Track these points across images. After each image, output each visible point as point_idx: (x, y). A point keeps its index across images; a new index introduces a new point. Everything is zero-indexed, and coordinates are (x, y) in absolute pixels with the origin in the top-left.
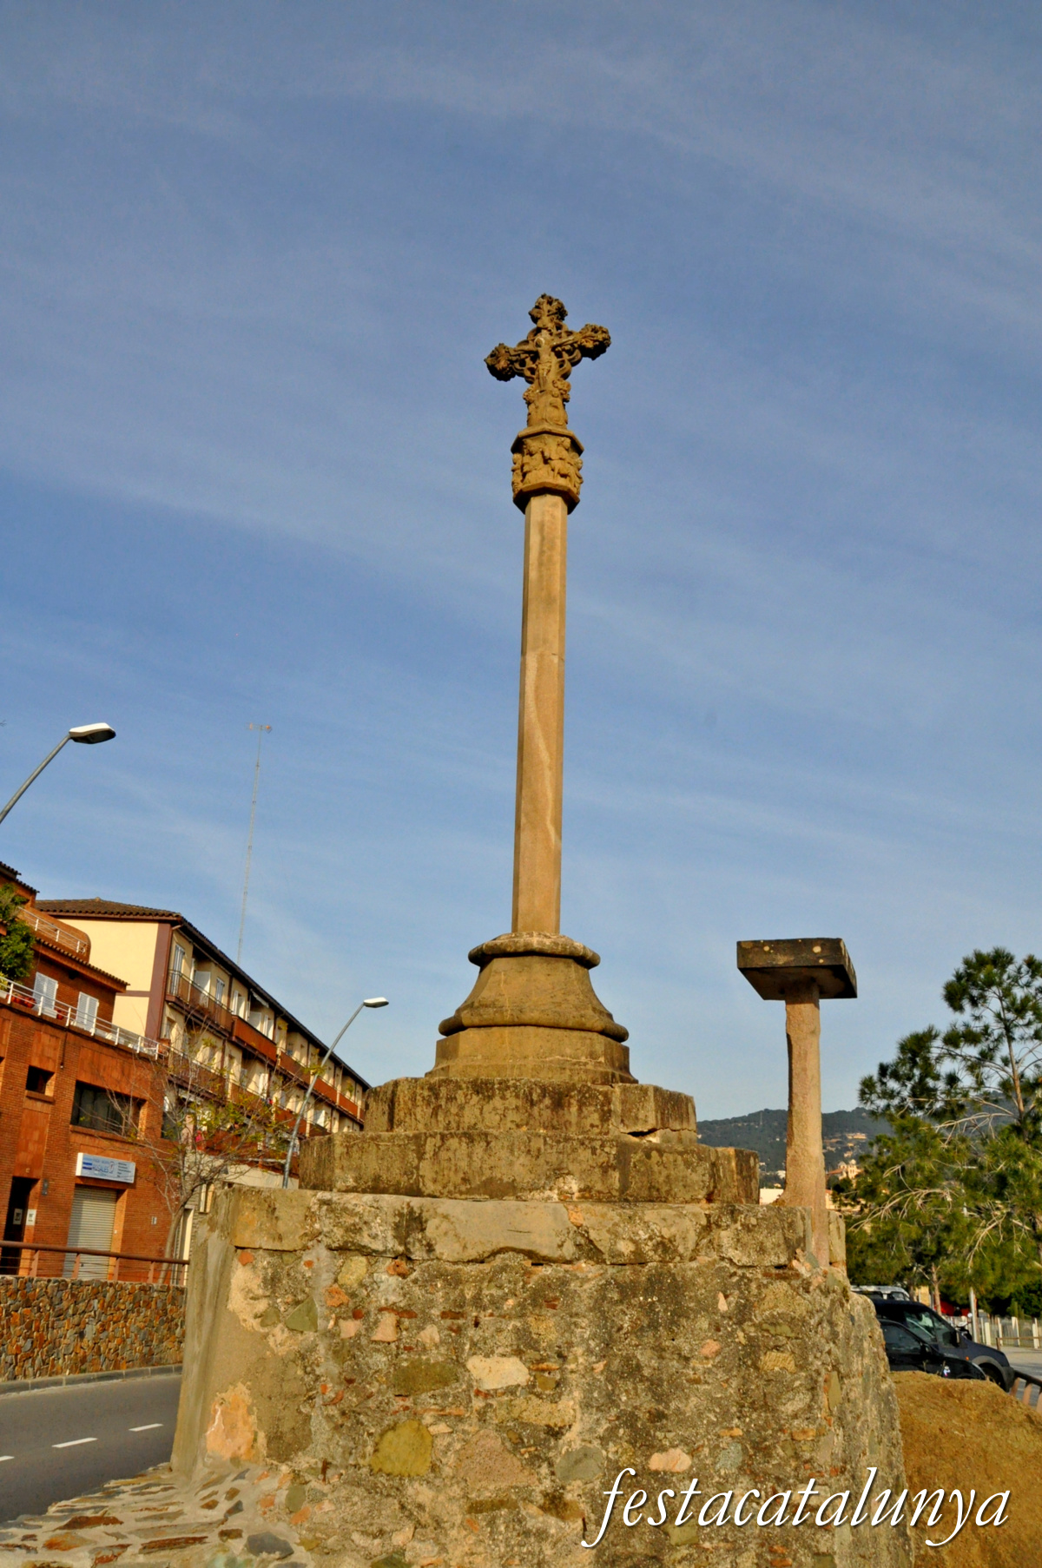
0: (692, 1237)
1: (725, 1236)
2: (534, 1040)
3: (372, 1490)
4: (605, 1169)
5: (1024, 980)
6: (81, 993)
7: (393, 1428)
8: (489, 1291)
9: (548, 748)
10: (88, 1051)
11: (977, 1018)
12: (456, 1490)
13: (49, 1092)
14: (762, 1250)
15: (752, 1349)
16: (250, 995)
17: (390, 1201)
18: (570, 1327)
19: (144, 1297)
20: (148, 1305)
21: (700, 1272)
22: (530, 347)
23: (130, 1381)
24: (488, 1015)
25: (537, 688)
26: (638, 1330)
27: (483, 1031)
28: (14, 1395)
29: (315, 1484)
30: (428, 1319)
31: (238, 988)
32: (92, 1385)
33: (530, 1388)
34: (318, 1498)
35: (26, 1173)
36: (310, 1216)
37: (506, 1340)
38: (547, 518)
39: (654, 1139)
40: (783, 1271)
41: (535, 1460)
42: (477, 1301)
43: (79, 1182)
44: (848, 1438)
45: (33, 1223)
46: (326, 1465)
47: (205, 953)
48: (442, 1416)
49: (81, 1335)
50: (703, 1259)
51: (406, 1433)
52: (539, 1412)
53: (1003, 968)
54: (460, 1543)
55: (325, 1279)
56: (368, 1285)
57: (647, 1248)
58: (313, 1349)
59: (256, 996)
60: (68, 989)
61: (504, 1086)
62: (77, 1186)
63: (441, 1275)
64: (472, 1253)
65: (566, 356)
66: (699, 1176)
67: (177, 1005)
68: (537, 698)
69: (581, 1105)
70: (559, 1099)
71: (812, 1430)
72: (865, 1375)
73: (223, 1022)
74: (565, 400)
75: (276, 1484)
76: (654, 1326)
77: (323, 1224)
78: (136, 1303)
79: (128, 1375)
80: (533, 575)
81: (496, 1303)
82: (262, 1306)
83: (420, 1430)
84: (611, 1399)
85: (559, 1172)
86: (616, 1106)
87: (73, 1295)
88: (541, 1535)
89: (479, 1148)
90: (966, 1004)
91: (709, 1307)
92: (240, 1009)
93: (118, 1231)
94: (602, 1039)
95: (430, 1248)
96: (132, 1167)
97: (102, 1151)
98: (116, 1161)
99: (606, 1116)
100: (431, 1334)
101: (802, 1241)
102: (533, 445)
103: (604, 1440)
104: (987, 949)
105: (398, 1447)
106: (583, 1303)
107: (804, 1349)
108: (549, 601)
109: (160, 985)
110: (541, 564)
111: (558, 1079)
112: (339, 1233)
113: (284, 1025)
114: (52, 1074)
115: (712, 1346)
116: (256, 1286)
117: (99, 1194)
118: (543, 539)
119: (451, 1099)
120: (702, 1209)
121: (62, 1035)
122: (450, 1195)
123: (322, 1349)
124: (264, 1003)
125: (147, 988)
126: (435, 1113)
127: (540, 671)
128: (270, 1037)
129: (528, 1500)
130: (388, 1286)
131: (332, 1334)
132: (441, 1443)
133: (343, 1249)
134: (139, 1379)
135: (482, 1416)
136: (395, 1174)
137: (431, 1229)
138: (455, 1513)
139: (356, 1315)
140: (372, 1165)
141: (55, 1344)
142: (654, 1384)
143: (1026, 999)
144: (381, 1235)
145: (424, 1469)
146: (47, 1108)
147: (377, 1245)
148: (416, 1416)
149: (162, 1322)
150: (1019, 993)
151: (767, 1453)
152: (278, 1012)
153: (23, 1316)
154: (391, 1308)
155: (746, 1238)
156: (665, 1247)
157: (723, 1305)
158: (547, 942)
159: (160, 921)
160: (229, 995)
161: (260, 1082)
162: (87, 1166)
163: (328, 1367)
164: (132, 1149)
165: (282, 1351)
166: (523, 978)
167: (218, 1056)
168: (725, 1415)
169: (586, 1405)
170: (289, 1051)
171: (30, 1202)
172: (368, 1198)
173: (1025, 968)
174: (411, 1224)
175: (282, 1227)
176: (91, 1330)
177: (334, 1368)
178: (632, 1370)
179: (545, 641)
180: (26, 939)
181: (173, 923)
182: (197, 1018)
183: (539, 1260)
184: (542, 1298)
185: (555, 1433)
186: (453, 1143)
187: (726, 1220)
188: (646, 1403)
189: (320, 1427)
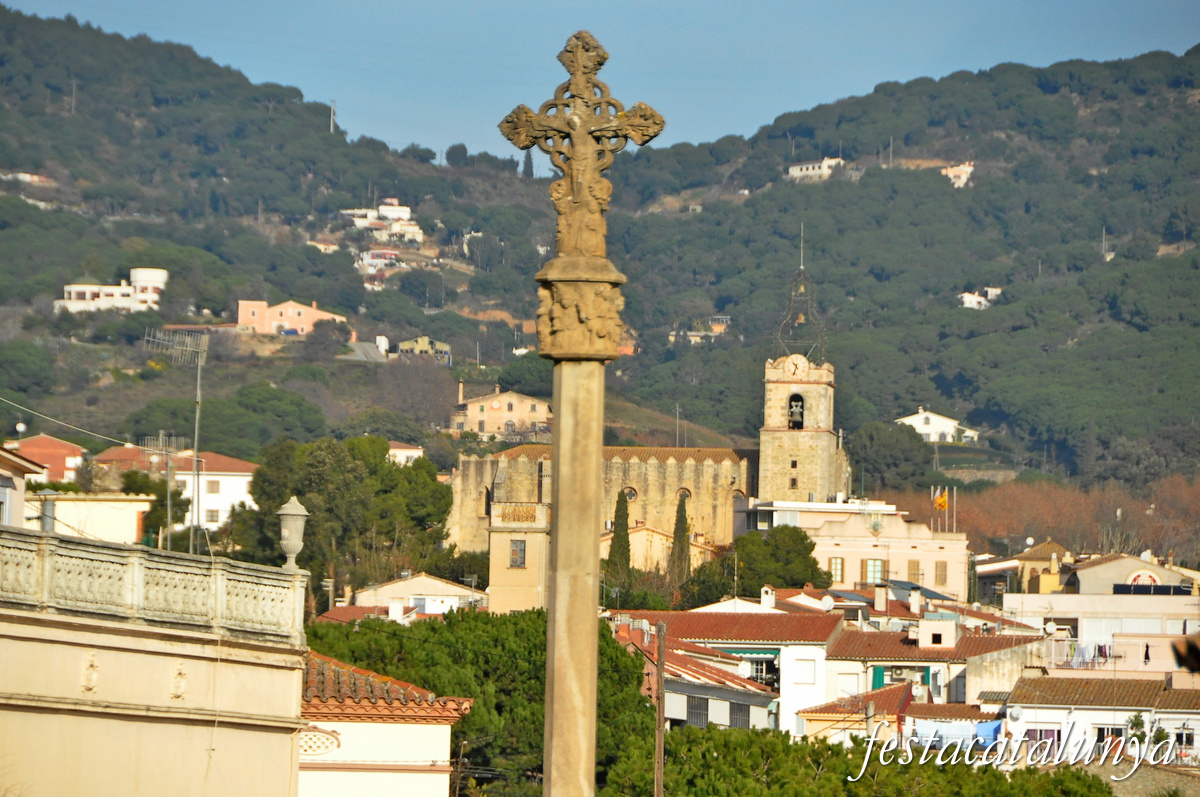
9: (582, 690)
25: (570, 619)
38: (582, 395)
68: (570, 631)
118: (576, 424)
127: (573, 595)
179: (579, 560)
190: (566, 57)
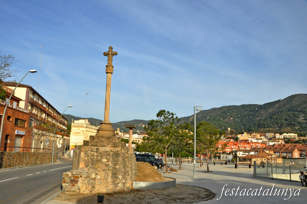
0: (120, 150)
1: (122, 150)
2: (107, 132)
3: (94, 169)
4: (113, 144)
5: (167, 114)
6: (14, 102)
7: (96, 165)
8: (104, 154)
10: (17, 113)
11: (160, 118)
12: (101, 169)
13: (11, 120)
14: (125, 151)
15: (124, 159)
16: (42, 99)
17: (95, 147)
18: (110, 157)
19: (34, 154)
20: (35, 155)
21: (120, 153)
22: (108, 53)
23: (35, 166)
24: (102, 129)
25: (107, 96)
26: (115, 157)
27: (102, 131)
28: (21, 168)
29: (90, 169)
30: (99, 156)
31: (40, 99)
32: (30, 167)
33: (107, 161)
34: (90, 170)
35: (7, 134)
36: (88, 148)
37: (105, 158)
38: (109, 76)
39: (117, 141)
40: (127, 153)
41: (107, 167)
42: (103, 155)
43: (16, 135)
44: (131, 166)
45: (9, 142)
46: (90, 168)
47: (34, 93)
48: (100, 164)
49: (26, 160)
50: (121, 152)
51: (97, 165)
52: (107, 163)
53: (164, 112)
54: (102, 172)
55: (90, 153)
56: (94, 154)
57: (116, 151)
58: (89, 159)
59: (43, 100)
60: (11, 101)
61: (104, 137)
62: (16, 136)
63: (100, 153)
64: (103, 151)
65: (112, 55)
66: (121, 145)
67: (30, 103)
68: (107, 97)
69: (111, 139)
70: (109, 138)
71: (128, 165)
72: (134, 161)
73: (38, 105)
74: (112, 61)
75: (87, 169)
76: (116, 157)
77: (90, 149)
78: (33, 155)
79: (34, 166)
80: (108, 82)
81: (104, 155)
82: (84, 156)
83: (98, 165)
84: (113, 162)
85: (109, 145)
86: (114, 139)
87: (25, 154)
88: (108, 172)
89: (102, 143)
90: (159, 117)
91: (121, 156)
92: (40, 102)
93: (22, 143)
94: (113, 132)
95: (99, 151)
96: (24, 132)
97: (20, 130)
98: (22, 131)
99: (113, 139)
100: (99, 158)
101: (129, 150)
102: (108, 67)
103: (112, 165)
104: (162, 110)
105: (96, 166)
106: (111, 155)
107: (128, 159)
108: (109, 86)
109: (27, 99)
110: (108, 81)
111: (109, 136)
112: (91, 150)
113: (47, 105)
114: (11, 117)
115: (121, 158)
116: (84, 154)
117: (19, 137)
119: (99, 138)
120: (121, 148)
121: (13, 110)
122: (100, 147)
123: (90, 159)
124: (44, 101)
125: (25, 100)
126: (98, 139)
127: (108, 93)
128: (45, 107)
129: (107, 169)
130: (95, 154)
131: (91, 158)
132: (100, 166)
133: (92, 151)
134: (36, 166)
135: (103, 164)
136: (95, 144)
137: (99, 149)
138: (101, 170)
139: (93, 156)
140: (93, 144)
141: (23, 161)
142: (116, 161)
143: (167, 117)
144: (95, 150)
145: (99, 167)
146: (11, 123)
147: (95, 151)
148: (98, 164)
149: (37, 158)
150: (166, 116)
151: (125, 166)
152: (47, 103)
153: (19, 157)
154: (96, 156)
155: (124, 150)
156: (118, 151)
157: (122, 155)
158: (108, 122)
159: (27, 87)
160: (39, 101)
161: (44, 116)
162: (17, 132)
163: (90, 160)
164: (24, 129)
165: (86, 159)
166: (105, 126)
167: (36, 111)
168: (122, 164)
169: (111, 163)
170: (48, 109)
171: (8, 139)
172: (94, 147)
173: (167, 112)
174: (97, 149)
175: (86, 149)
176: (28, 159)
177: (91, 160)
178: (115, 160)
179: (109, 90)
180: (5, 92)
181: (29, 88)
182: (33, 104)
183: (108, 152)
184: (108, 155)
185: (109, 165)
186: (100, 142)
187: (123, 149)
188: (116, 163)
189: (90, 165)
190: (109, 48)
